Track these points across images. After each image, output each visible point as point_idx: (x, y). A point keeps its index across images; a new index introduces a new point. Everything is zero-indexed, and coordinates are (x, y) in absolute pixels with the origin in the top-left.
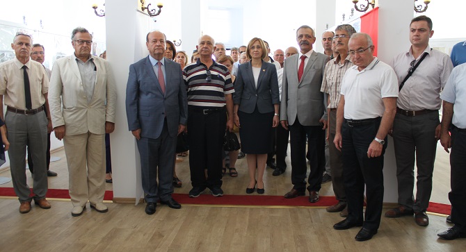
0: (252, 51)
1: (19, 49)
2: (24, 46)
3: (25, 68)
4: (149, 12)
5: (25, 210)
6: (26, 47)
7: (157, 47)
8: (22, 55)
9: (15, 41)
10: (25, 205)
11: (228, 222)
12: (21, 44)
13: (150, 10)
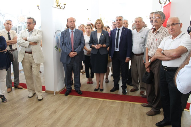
0: (97, 25)
1: (7, 26)
2: (9, 25)
3: (9, 33)
4: (60, 7)
5: (9, 91)
6: (10, 25)
7: (72, 25)
8: (8, 28)
9: (5, 23)
10: (9, 89)
11: (89, 108)
12: (8, 24)
13: (61, 7)
